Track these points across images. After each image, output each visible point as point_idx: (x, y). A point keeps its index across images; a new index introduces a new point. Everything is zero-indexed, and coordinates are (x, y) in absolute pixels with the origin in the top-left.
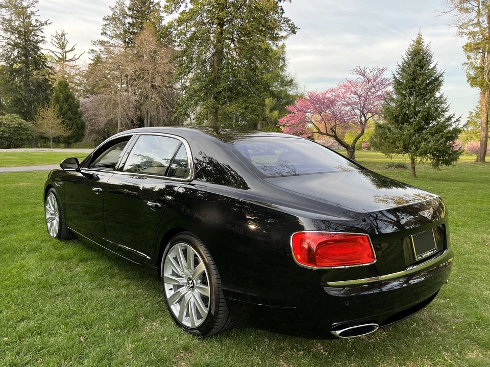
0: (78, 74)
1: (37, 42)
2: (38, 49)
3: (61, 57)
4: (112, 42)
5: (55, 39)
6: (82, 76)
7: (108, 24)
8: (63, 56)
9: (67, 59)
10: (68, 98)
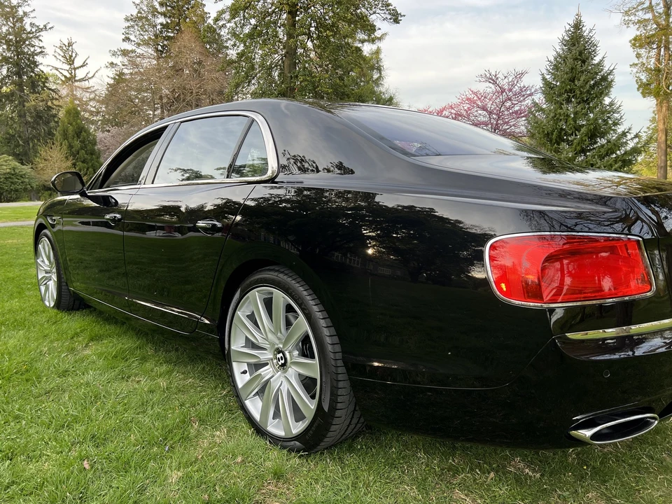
0: (94, 99)
1: (34, 54)
2: (35, 64)
3: (68, 76)
4: (139, 51)
5: (58, 51)
6: (98, 101)
7: (133, 27)
8: (71, 74)
9: (77, 79)
10: (81, 132)
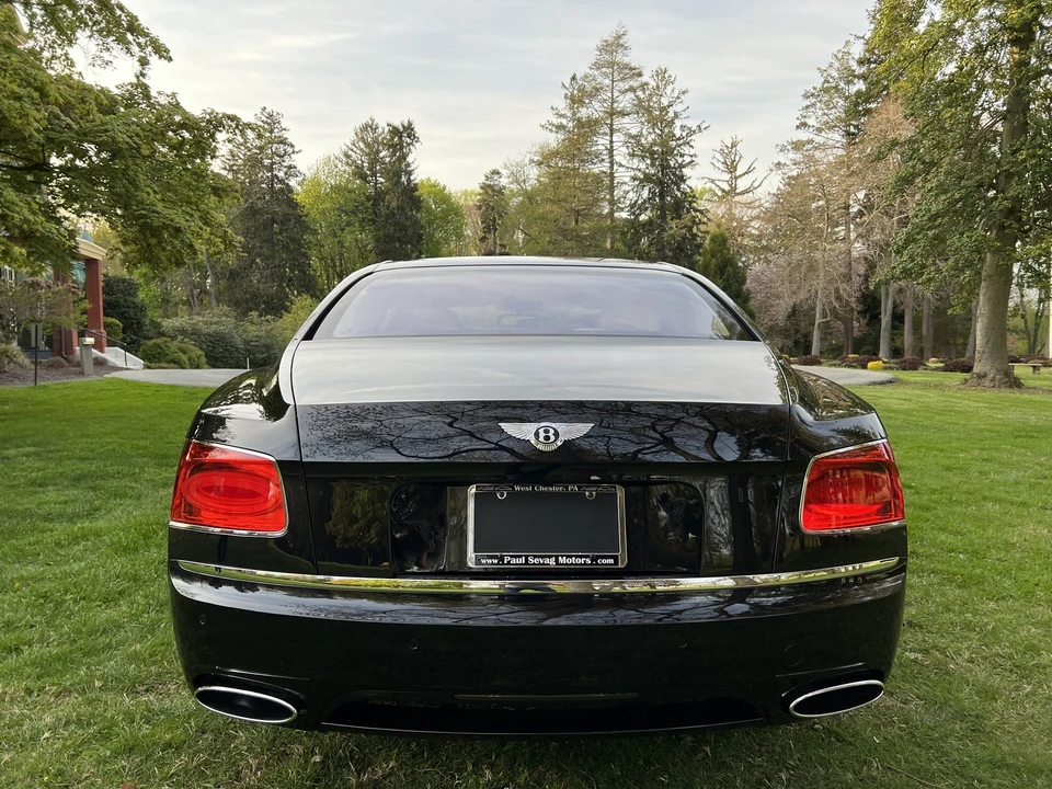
0: (758, 217)
1: (682, 166)
2: (682, 179)
3: (727, 188)
4: (819, 139)
5: (718, 156)
6: (763, 219)
7: (814, 105)
8: (730, 185)
9: (738, 191)
10: (727, 266)
